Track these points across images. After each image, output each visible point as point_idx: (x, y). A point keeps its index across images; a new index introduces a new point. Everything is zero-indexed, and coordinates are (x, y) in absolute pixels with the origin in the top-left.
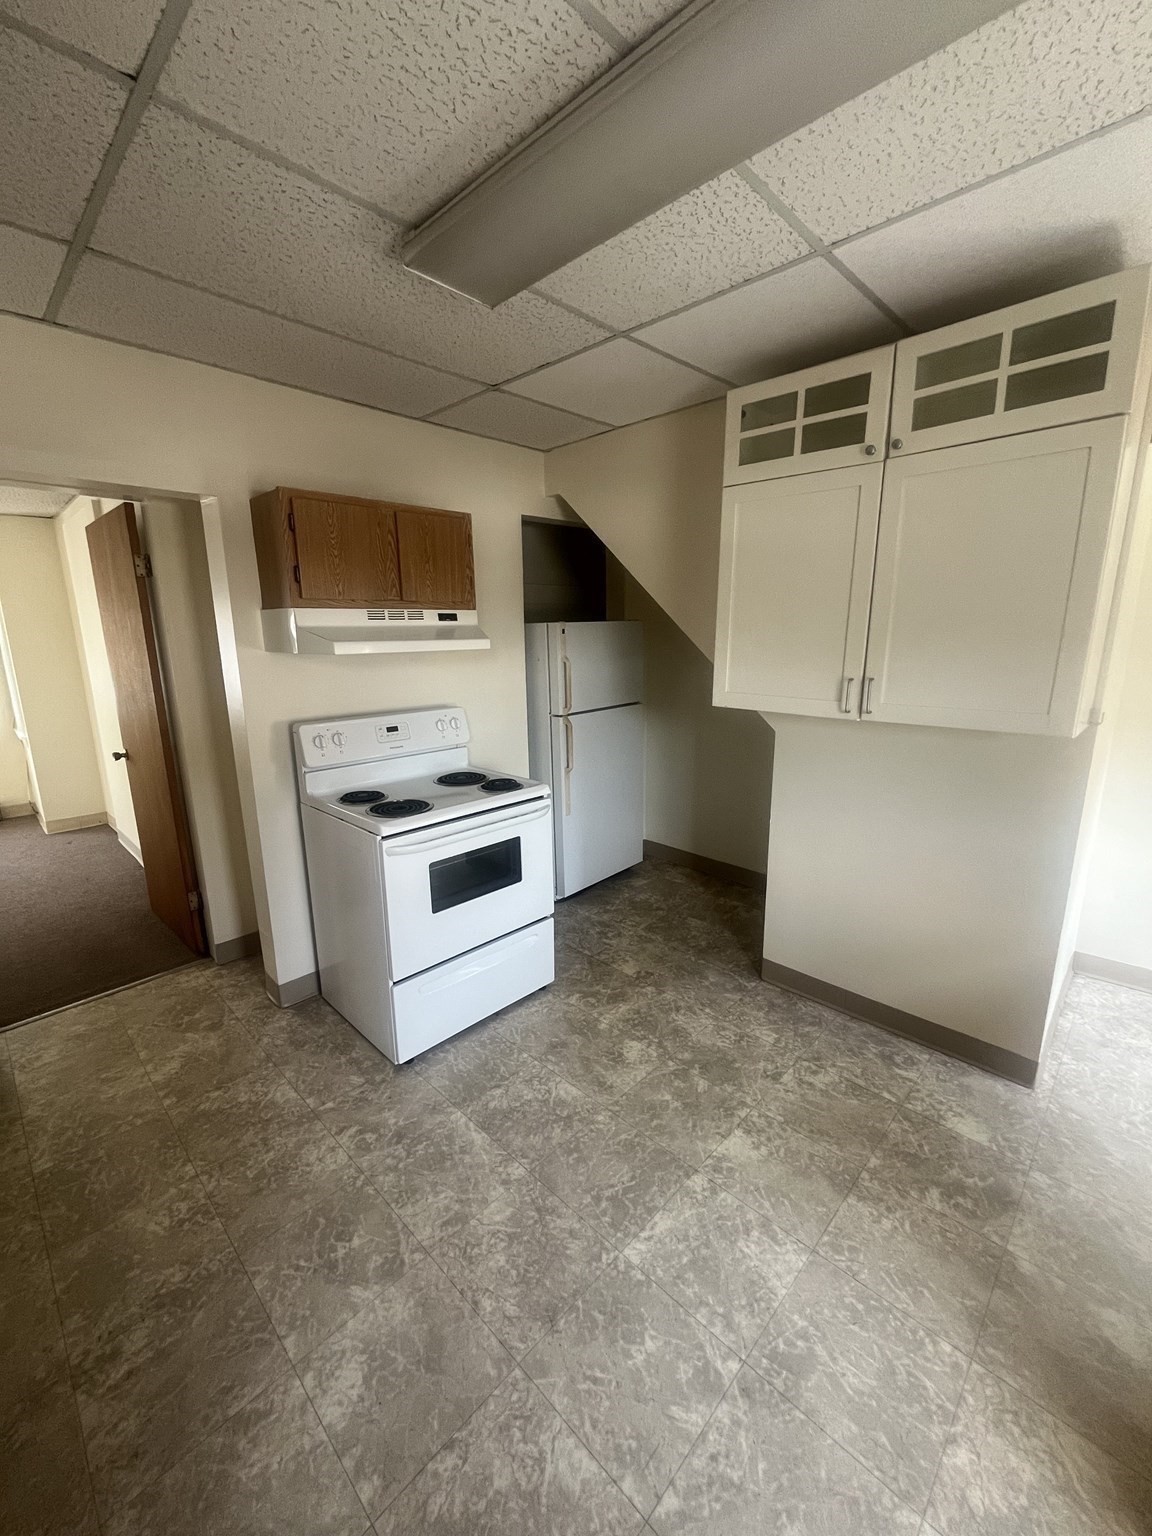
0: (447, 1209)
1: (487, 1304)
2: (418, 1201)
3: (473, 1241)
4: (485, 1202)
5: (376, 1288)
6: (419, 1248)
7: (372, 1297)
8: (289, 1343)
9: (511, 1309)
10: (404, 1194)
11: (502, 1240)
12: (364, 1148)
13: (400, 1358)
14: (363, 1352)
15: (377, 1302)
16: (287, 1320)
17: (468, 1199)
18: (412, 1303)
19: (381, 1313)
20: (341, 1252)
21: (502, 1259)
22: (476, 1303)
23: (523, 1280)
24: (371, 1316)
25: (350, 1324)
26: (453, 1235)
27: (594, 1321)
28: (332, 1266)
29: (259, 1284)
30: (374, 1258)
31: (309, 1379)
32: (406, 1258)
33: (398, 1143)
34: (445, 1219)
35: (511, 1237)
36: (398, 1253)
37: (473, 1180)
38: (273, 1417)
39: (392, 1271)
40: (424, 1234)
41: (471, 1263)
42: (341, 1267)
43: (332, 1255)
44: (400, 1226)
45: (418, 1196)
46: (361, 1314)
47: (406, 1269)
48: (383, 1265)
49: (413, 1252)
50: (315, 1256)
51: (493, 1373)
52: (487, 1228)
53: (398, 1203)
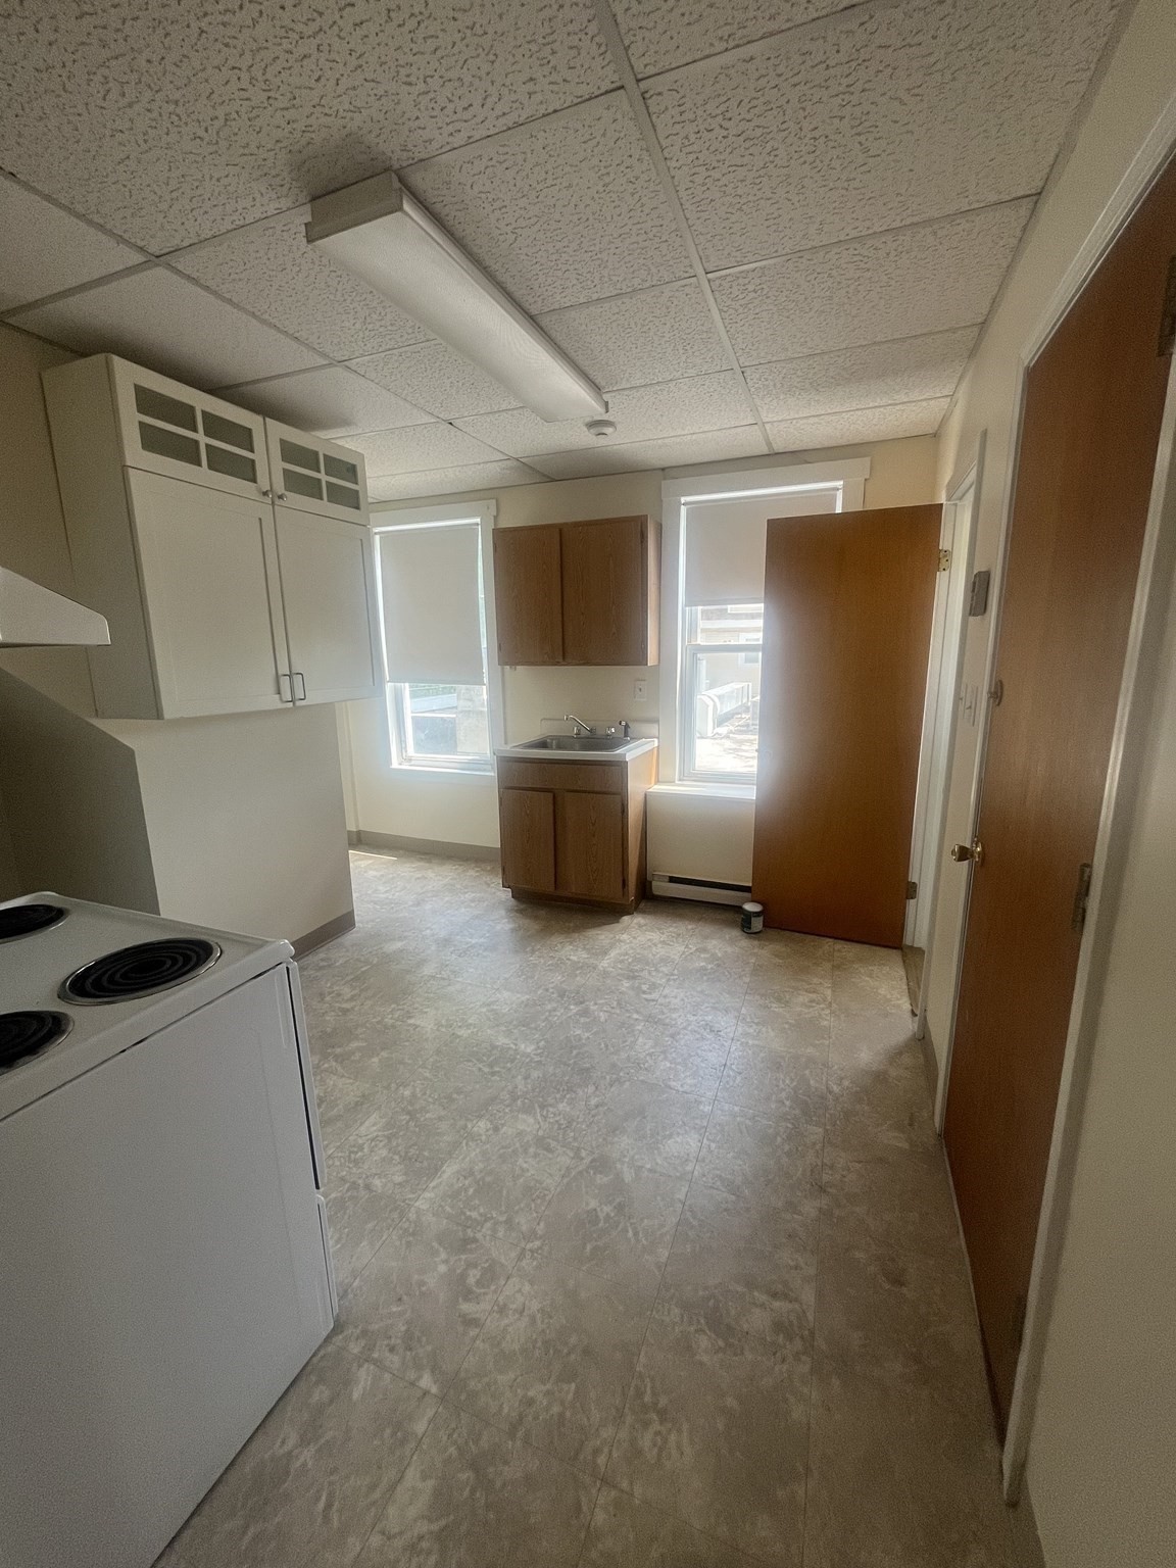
0: (536, 1155)
1: (594, 1101)
2: (537, 1181)
3: (556, 1126)
4: (520, 1134)
5: (618, 1166)
6: (577, 1156)
7: (626, 1165)
8: (681, 1196)
9: (591, 1089)
10: (534, 1196)
11: (548, 1111)
12: (491, 1274)
13: (649, 1127)
14: (658, 1149)
15: (627, 1160)
16: (671, 1209)
17: (522, 1146)
18: (616, 1139)
19: (631, 1153)
20: (607, 1209)
21: (561, 1106)
22: (597, 1106)
23: (570, 1090)
24: (636, 1157)
25: (648, 1166)
26: (558, 1141)
27: (578, 1054)
28: (620, 1208)
29: (664, 1254)
30: (599, 1182)
31: (689, 1168)
32: (587, 1161)
33: (475, 1240)
34: (545, 1153)
35: (542, 1107)
36: (588, 1167)
37: (502, 1151)
38: (718, 1172)
39: (602, 1164)
40: (564, 1159)
41: (573, 1120)
42: (618, 1200)
43: (612, 1215)
44: (565, 1181)
45: (532, 1184)
46: (639, 1164)
47: (596, 1156)
48: (601, 1173)
49: (583, 1159)
50: (619, 1229)
51: (628, 1083)
52: (542, 1124)
53: (545, 1195)
